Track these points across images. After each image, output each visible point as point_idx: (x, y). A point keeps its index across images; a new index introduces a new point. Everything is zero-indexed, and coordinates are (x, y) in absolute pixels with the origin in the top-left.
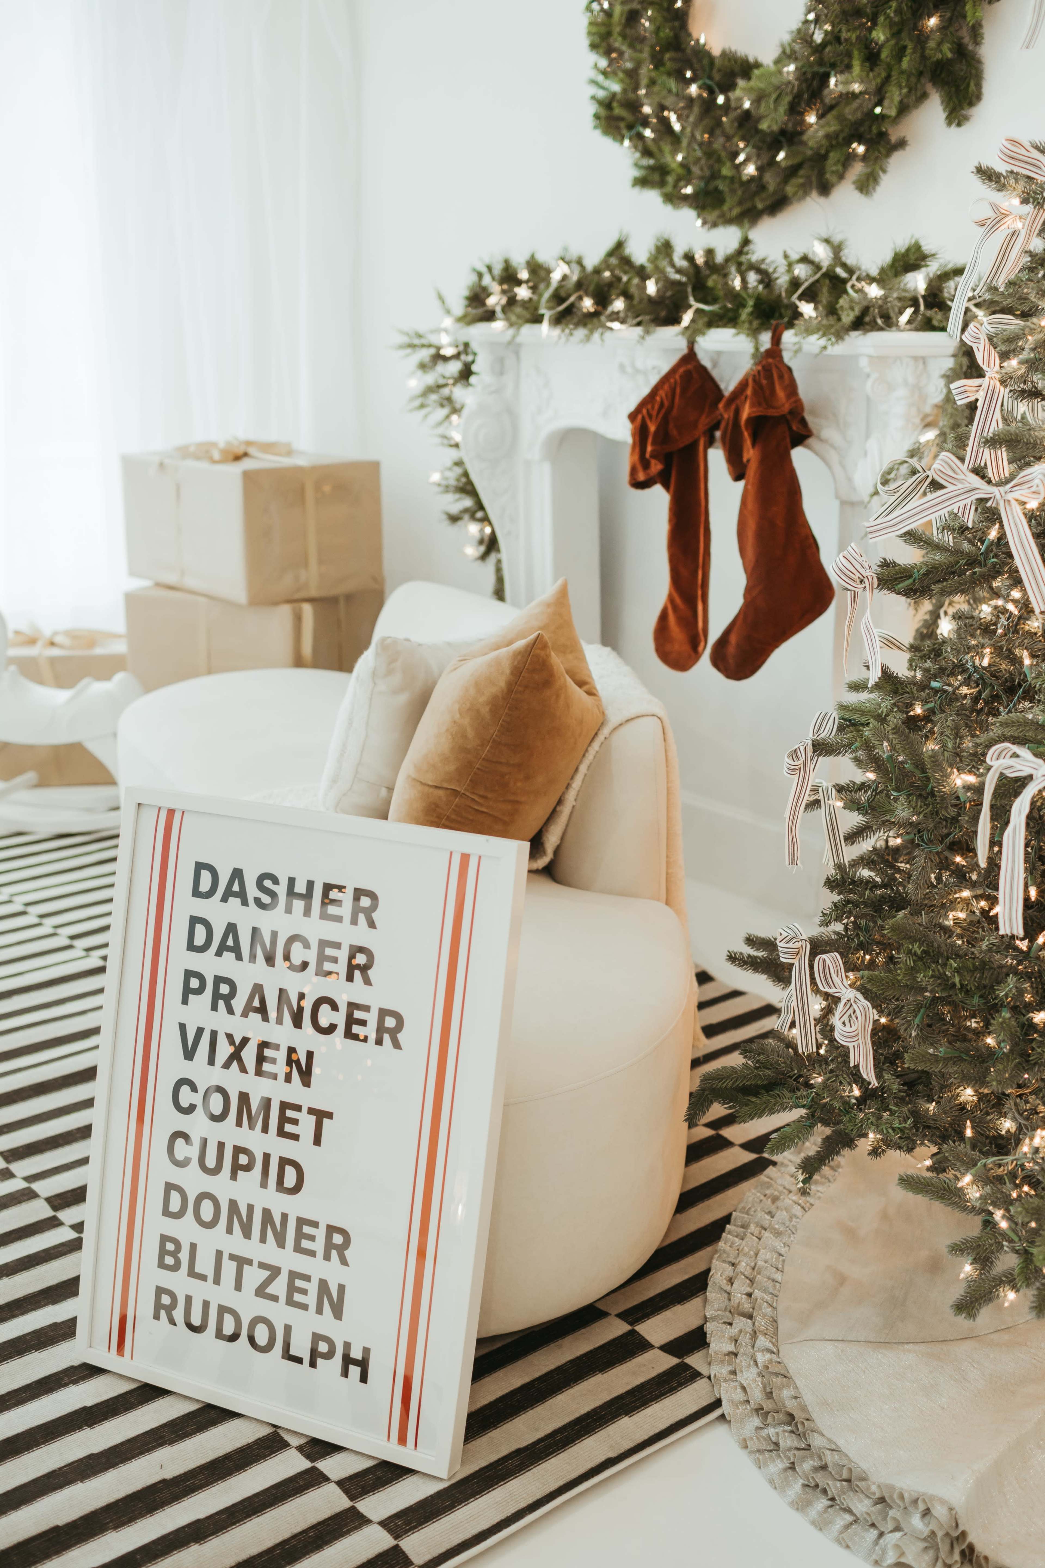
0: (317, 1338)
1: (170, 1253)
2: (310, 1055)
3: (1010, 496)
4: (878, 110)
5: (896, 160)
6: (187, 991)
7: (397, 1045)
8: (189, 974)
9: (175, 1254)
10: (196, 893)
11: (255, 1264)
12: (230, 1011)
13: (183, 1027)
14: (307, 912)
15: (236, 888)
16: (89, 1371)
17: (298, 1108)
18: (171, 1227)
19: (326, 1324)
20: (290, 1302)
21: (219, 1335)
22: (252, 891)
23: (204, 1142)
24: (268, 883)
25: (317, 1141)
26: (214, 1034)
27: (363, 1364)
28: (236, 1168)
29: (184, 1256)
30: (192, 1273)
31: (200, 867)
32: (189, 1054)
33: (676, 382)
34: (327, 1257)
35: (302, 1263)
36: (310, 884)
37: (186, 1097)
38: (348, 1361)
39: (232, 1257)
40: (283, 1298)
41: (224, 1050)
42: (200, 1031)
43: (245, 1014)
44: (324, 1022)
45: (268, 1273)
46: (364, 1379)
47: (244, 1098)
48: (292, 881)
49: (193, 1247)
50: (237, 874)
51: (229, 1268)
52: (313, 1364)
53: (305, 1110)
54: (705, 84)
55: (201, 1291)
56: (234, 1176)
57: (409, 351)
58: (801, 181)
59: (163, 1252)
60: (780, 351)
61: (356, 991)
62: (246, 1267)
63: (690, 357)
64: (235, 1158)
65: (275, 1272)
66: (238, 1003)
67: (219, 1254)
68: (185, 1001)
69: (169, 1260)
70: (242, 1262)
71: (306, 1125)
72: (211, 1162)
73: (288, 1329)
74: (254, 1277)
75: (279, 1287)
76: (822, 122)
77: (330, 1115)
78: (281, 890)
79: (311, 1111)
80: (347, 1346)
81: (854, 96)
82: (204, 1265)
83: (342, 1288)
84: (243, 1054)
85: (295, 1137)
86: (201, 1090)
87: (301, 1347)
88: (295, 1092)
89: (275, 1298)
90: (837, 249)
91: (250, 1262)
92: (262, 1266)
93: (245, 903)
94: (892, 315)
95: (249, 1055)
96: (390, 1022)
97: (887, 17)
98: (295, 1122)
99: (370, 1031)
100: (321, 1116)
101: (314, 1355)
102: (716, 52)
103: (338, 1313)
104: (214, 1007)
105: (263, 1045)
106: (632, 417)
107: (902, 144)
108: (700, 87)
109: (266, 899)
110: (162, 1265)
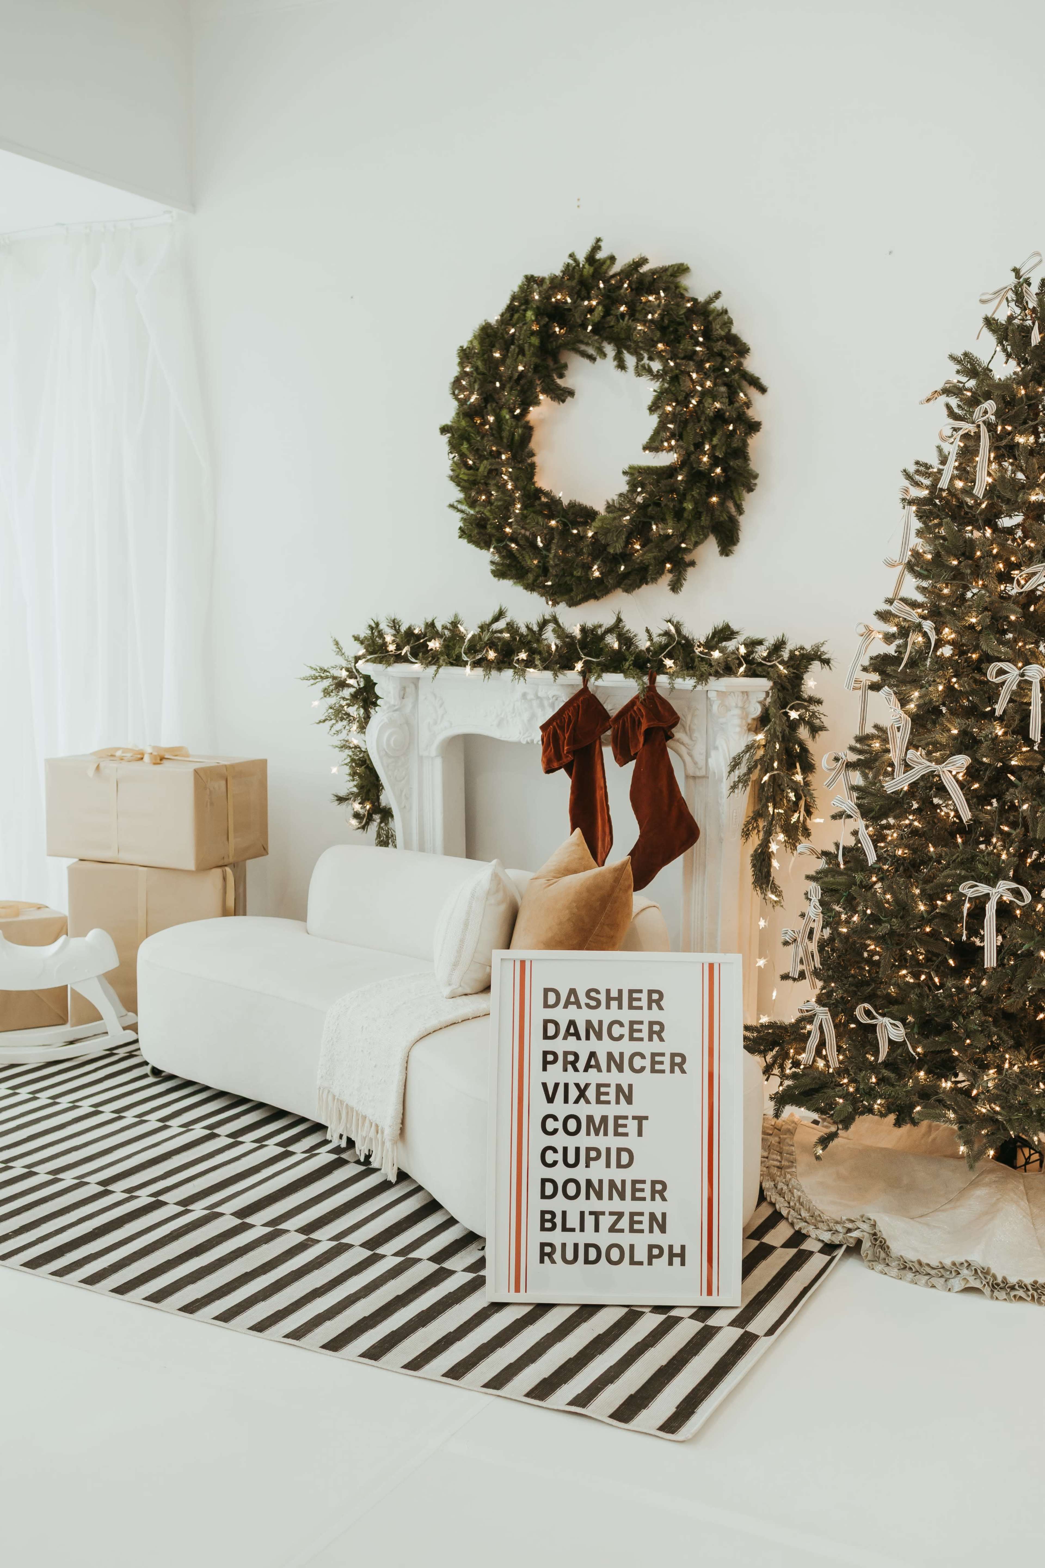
0: (651, 1247)
1: (548, 1221)
2: (630, 1086)
3: (945, 769)
4: (683, 545)
5: (690, 572)
6: (545, 1064)
7: (683, 1071)
8: (545, 1053)
9: (551, 1221)
10: (546, 1005)
11: (607, 1213)
12: (576, 1069)
13: (545, 1085)
14: (620, 1007)
15: (572, 999)
16: (497, 1307)
17: (626, 1118)
18: (547, 1205)
19: (657, 1238)
20: (632, 1230)
21: (587, 1261)
22: (583, 1000)
23: (565, 1149)
24: (593, 994)
25: (640, 1134)
26: (566, 1085)
27: (682, 1255)
28: (588, 1160)
29: (558, 1220)
30: (565, 1229)
31: (546, 991)
32: (550, 1100)
33: (578, 706)
34: (653, 1199)
35: (637, 1206)
36: (620, 992)
37: (551, 1125)
38: (672, 1255)
39: (591, 1213)
40: (627, 1229)
41: (574, 1093)
42: (557, 1085)
43: (586, 1070)
44: (637, 1066)
45: (616, 1217)
46: (683, 1263)
47: (590, 1119)
48: (608, 991)
49: (564, 1213)
50: (573, 991)
51: (590, 1221)
52: (650, 1263)
53: (630, 1118)
54: (560, 520)
55: (570, 1239)
56: (587, 1166)
57: (312, 681)
58: (629, 582)
59: (543, 1221)
60: (655, 687)
61: (656, 1046)
62: (601, 1217)
63: (585, 690)
64: (588, 1154)
65: (620, 1215)
66: (581, 1065)
67: (582, 1214)
68: (545, 1069)
69: (548, 1225)
70: (596, 1215)
71: (632, 1126)
72: (571, 1160)
73: (632, 1247)
74: (606, 1222)
75: (624, 1223)
76: (645, 549)
77: (646, 1118)
78: (602, 997)
79: (634, 1118)
80: (671, 1247)
81: (668, 537)
82: (573, 1221)
83: (664, 1215)
84: (587, 1093)
85: (626, 1135)
86: (561, 1119)
87: (641, 1254)
88: (623, 1109)
89: (622, 1231)
90: (678, 627)
91: (603, 1213)
92: (611, 1214)
93: (579, 1007)
94: (734, 668)
95: (591, 1093)
96: (678, 1060)
97: (693, 496)
98: (625, 1126)
99: (666, 1066)
100: (640, 1119)
101: (651, 1257)
102: (565, 502)
103: (663, 1229)
104: (565, 1070)
105: (599, 1086)
106: (544, 728)
107: (692, 564)
108: (557, 522)
109: (593, 1003)
110: (543, 1229)
